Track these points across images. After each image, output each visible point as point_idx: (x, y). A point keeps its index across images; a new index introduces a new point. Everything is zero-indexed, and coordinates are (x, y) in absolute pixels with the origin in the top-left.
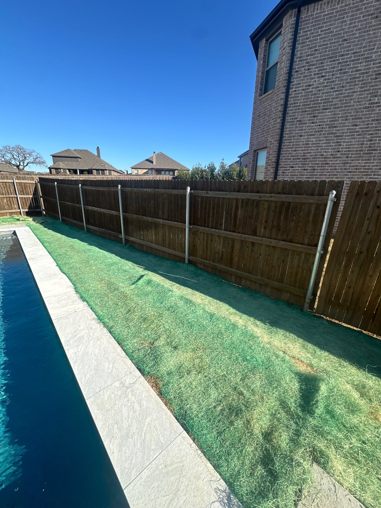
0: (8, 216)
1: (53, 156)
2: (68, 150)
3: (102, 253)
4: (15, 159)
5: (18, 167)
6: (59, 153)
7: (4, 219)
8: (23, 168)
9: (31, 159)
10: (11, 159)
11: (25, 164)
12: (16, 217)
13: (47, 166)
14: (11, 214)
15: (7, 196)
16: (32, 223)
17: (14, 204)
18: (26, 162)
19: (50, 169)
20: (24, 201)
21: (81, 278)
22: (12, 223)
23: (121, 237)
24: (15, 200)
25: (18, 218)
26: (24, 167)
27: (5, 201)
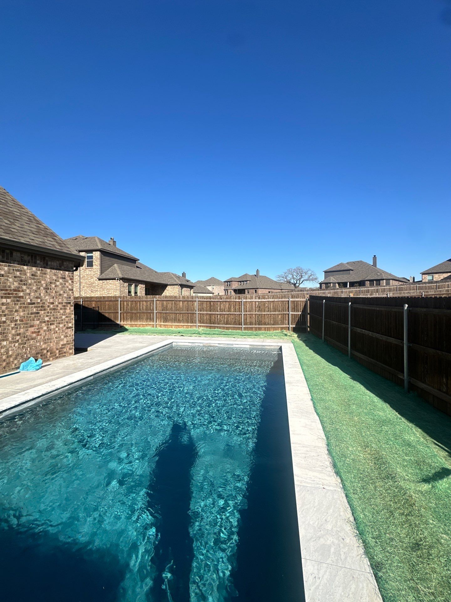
0: (280, 331)
1: (325, 272)
2: (341, 264)
3: (370, 396)
4: (294, 278)
5: (295, 284)
6: (332, 268)
7: (276, 333)
8: (299, 286)
9: (306, 277)
10: (291, 279)
11: (300, 282)
12: (285, 332)
13: (318, 282)
14: (282, 328)
15: (282, 313)
16: (296, 340)
17: (285, 320)
18: (302, 280)
19: (321, 284)
20: (294, 317)
21: (337, 429)
22: (281, 338)
23: (401, 377)
24: (287, 316)
25: (286, 333)
26: (300, 284)
27: (280, 317)
